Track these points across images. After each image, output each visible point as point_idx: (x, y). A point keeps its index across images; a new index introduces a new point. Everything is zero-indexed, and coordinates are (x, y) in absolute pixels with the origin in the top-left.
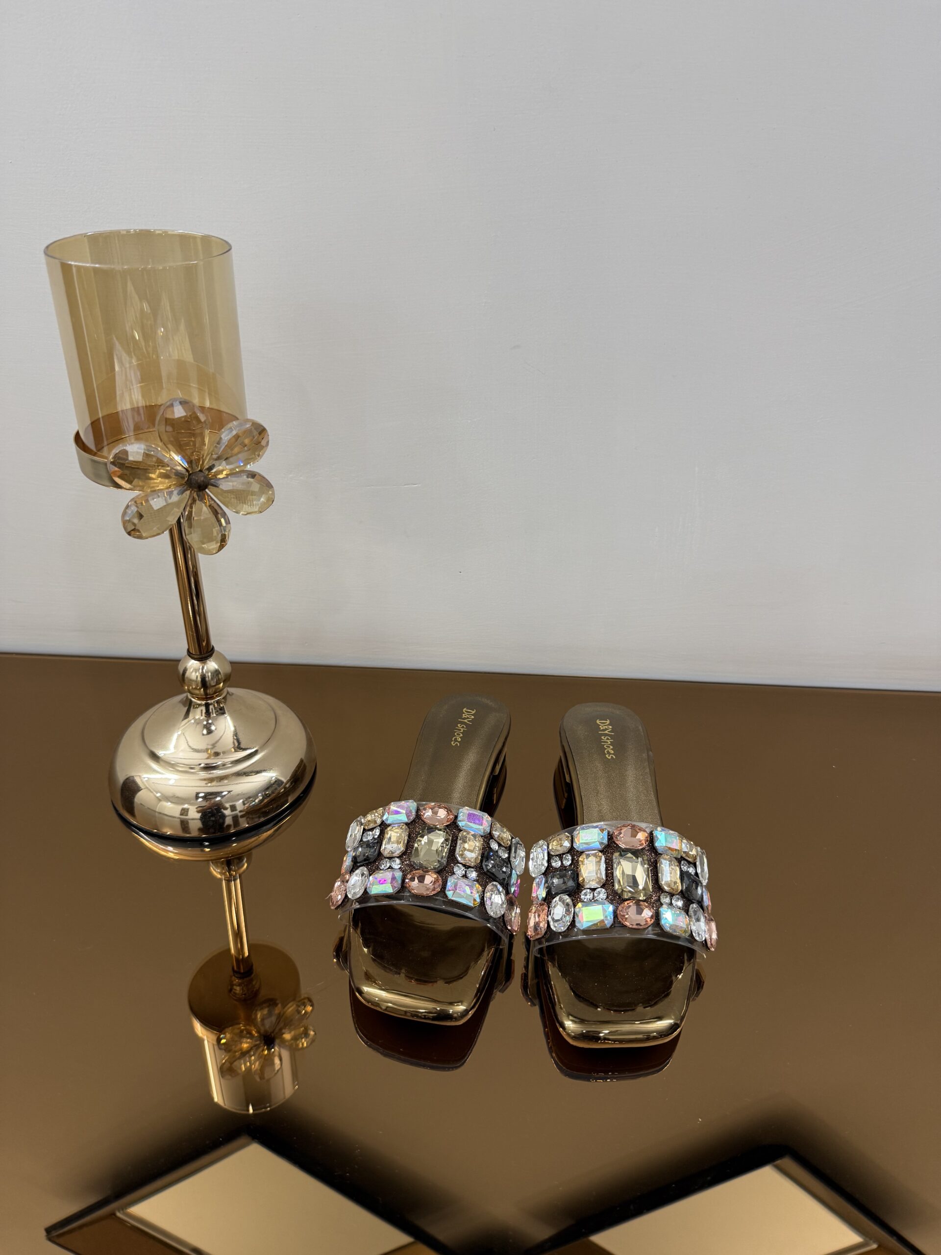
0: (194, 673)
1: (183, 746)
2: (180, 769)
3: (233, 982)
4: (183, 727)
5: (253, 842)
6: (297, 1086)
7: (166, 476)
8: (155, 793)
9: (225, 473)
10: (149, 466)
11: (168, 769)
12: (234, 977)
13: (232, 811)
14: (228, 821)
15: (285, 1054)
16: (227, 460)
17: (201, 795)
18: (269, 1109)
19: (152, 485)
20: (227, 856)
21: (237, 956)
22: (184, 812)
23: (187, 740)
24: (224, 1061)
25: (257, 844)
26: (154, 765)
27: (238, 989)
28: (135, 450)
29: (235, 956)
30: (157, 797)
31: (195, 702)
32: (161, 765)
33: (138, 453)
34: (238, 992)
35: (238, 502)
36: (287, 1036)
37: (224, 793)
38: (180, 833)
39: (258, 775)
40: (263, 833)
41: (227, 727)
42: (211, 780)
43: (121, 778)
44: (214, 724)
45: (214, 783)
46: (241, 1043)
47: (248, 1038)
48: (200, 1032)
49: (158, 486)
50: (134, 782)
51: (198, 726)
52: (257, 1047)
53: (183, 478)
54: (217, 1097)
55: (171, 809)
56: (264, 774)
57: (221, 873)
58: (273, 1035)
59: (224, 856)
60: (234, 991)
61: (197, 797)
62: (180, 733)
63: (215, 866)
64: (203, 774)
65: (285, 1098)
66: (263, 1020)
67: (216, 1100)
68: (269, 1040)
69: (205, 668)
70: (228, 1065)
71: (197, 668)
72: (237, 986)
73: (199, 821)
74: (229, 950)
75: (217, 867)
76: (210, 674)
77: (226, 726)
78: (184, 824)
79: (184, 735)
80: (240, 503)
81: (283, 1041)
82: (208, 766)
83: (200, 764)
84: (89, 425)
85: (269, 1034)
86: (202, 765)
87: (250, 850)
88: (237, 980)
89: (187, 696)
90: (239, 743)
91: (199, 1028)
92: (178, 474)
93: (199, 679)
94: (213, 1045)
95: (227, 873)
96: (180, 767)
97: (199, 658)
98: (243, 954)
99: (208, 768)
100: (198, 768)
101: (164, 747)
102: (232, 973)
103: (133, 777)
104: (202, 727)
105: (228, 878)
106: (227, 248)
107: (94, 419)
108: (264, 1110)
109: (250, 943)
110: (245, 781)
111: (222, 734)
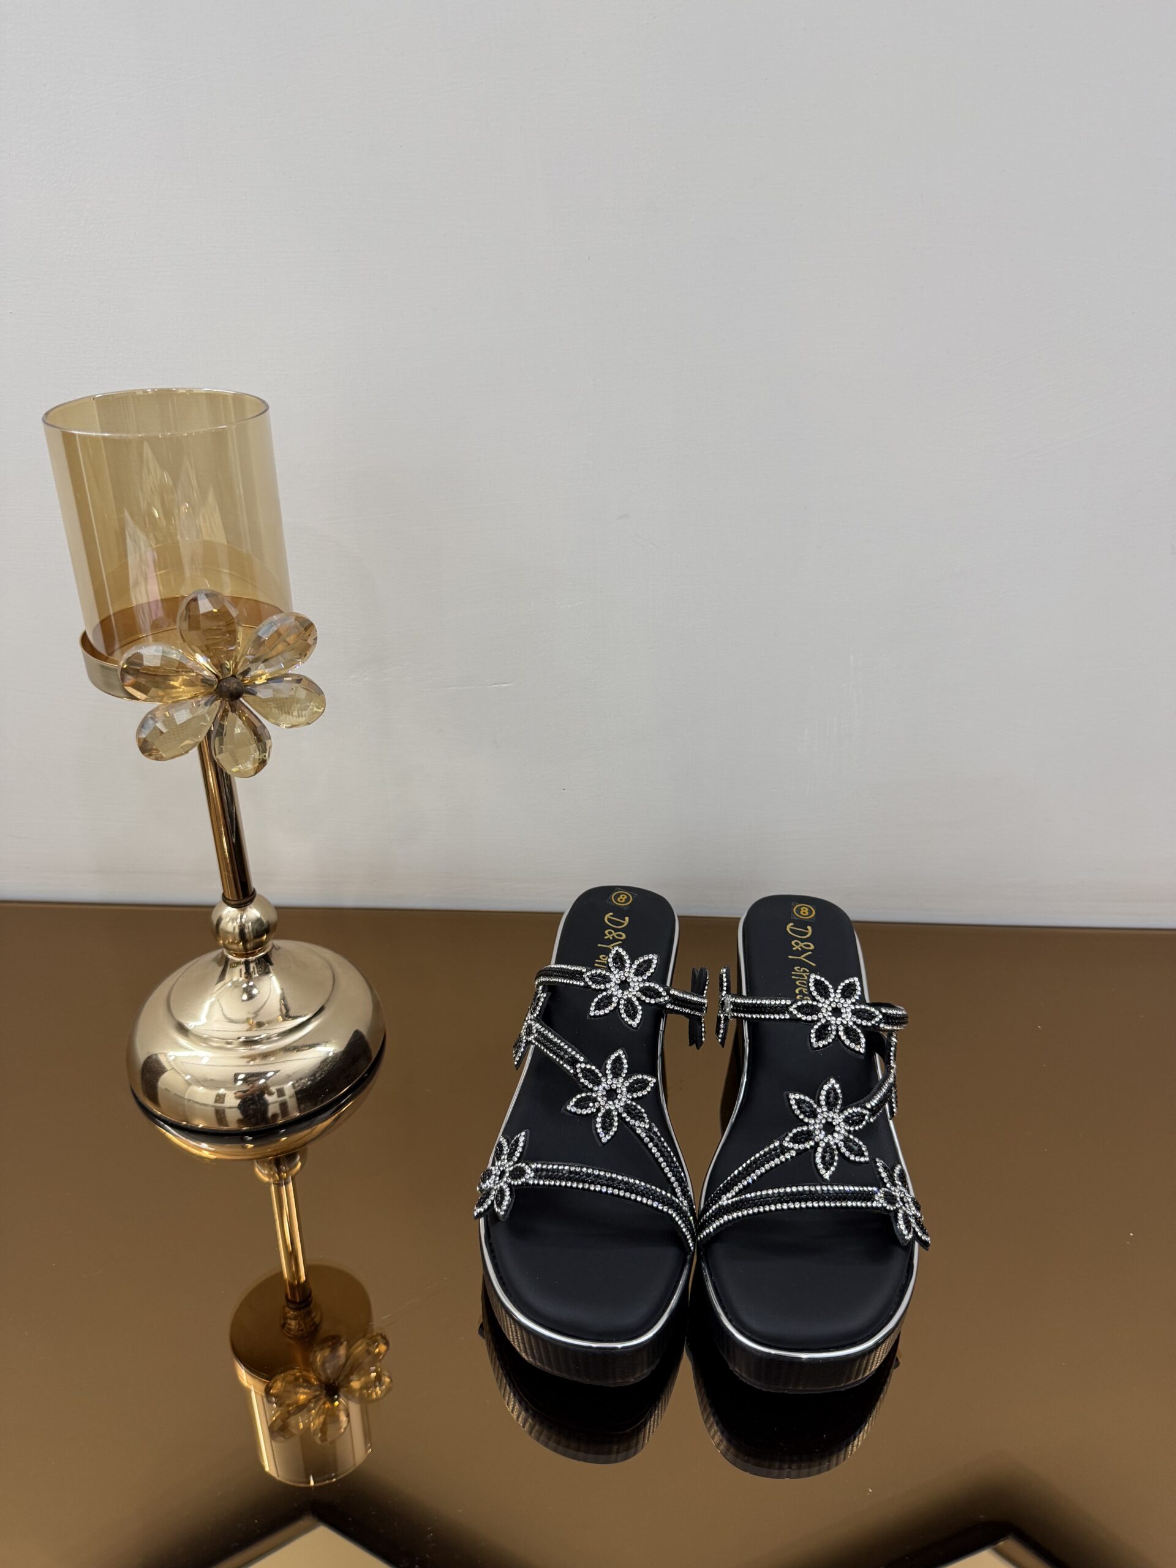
0: (230, 923)
1: (217, 1015)
2: (215, 1045)
3: (286, 1314)
4: (218, 992)
5: (306, 1135)
6: (370, 1450)
7: (190, 683)
8: (184, 1075)
9: (264, 677)
10: (170, 671)
11: (201, 1045)
12: (287, 1308)
13: (279, 1096)
14: (273, 1109)
15: (354, 1408)
16: (266, 663)
17: (241, 1077)
18: (334, 1480)
19: (174, 695)
20: (275, 1153)
21: (291, 1281)
22: (220, 1098)
23: (221, 1007)
24: (274, 1418)
25: (313, 1137)
26: (182, 1040)
27: (293, 1323)
28: (151, 653)
29: (289, 1282)
30: (187, 1081)
31: (233, 960)
32: (191, 1041)
33: (155, 656)
34: (293, 1327)
35: (281, 712)
36: (356, 1384)
37: (269, 1075)
38: (215, 1126)
39: (313, 1049)
40: (318, 1124)
41: (272, 991)
42: (253, 1058)
43: (142, 1057)
44: (256, 987)
45: (258, 1061)
46: (296, 1393)
47: (305, 1388)
48: (245, 1381)
49: (181, 696)
50: (158, 1062)
51: (235, 990)
52: (316, 1398)
53: (212, 686)
54: (268, 1466)
55: (204, 1095)
56: (318, 1048)
57: (269, 1176)
58: (337, 1383)
59: (272, 1153)
60: (287, 1325)
61: (236, 1080)
62: (213, 999)
63: (260, 1166)
64: (243, 1051)
65: (355, 1465)
66: (323, 1364)
67: (267, 1469)
68: (331, 1389)
69: (245, 916)
70: (280, 1423)
71: (234, 916)
72: (291, 1319)
73: (238, 1110)
74: (281, 1273)
75: (263, 1167)
76: (250, 924)
77: (271, 988)
78: (220, 1115)
79: (219, 1001)
80: (282, 714)
81: (350, 1393)
82: (248, 1040)
83: (239, 1038)
84: (98, 625)
85: (331, 1381)
86: (242, 1039)
87: (305, 1144)
88: (292, 1312)
89: (222, 953)
90: (287, 1010)
91: (244, 1376)
92: (205, 681)
93: (237, 930)
94: (262, 1397)
95: (277, 1175)
96: (217, 1042)
97: (237, 905)
98: (299, 1278)
99: (249, 1042)
100: (236, 1042)
101: (195, 1017)
102: (284, 1302)
103: (156, 1055)
104: (242, 990)
105: (277, 1181)
106: (263, 408)
107: (103, 618)
108: (327, 1482)
109: (308, 1263)
110: (296, 1058)
111: (266, 999)
